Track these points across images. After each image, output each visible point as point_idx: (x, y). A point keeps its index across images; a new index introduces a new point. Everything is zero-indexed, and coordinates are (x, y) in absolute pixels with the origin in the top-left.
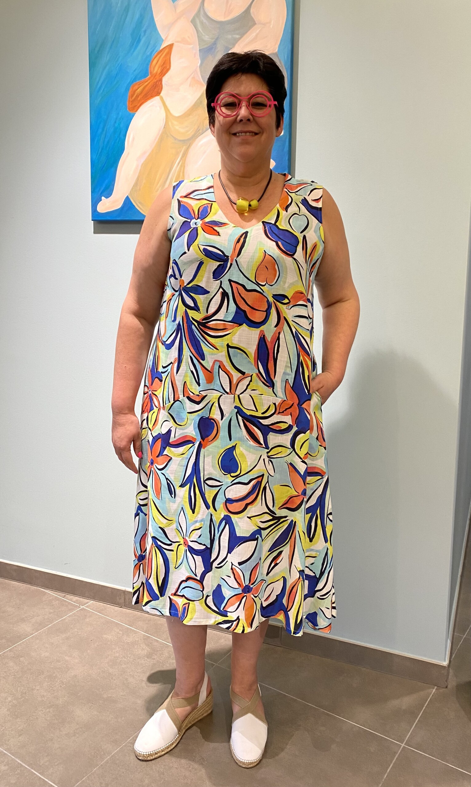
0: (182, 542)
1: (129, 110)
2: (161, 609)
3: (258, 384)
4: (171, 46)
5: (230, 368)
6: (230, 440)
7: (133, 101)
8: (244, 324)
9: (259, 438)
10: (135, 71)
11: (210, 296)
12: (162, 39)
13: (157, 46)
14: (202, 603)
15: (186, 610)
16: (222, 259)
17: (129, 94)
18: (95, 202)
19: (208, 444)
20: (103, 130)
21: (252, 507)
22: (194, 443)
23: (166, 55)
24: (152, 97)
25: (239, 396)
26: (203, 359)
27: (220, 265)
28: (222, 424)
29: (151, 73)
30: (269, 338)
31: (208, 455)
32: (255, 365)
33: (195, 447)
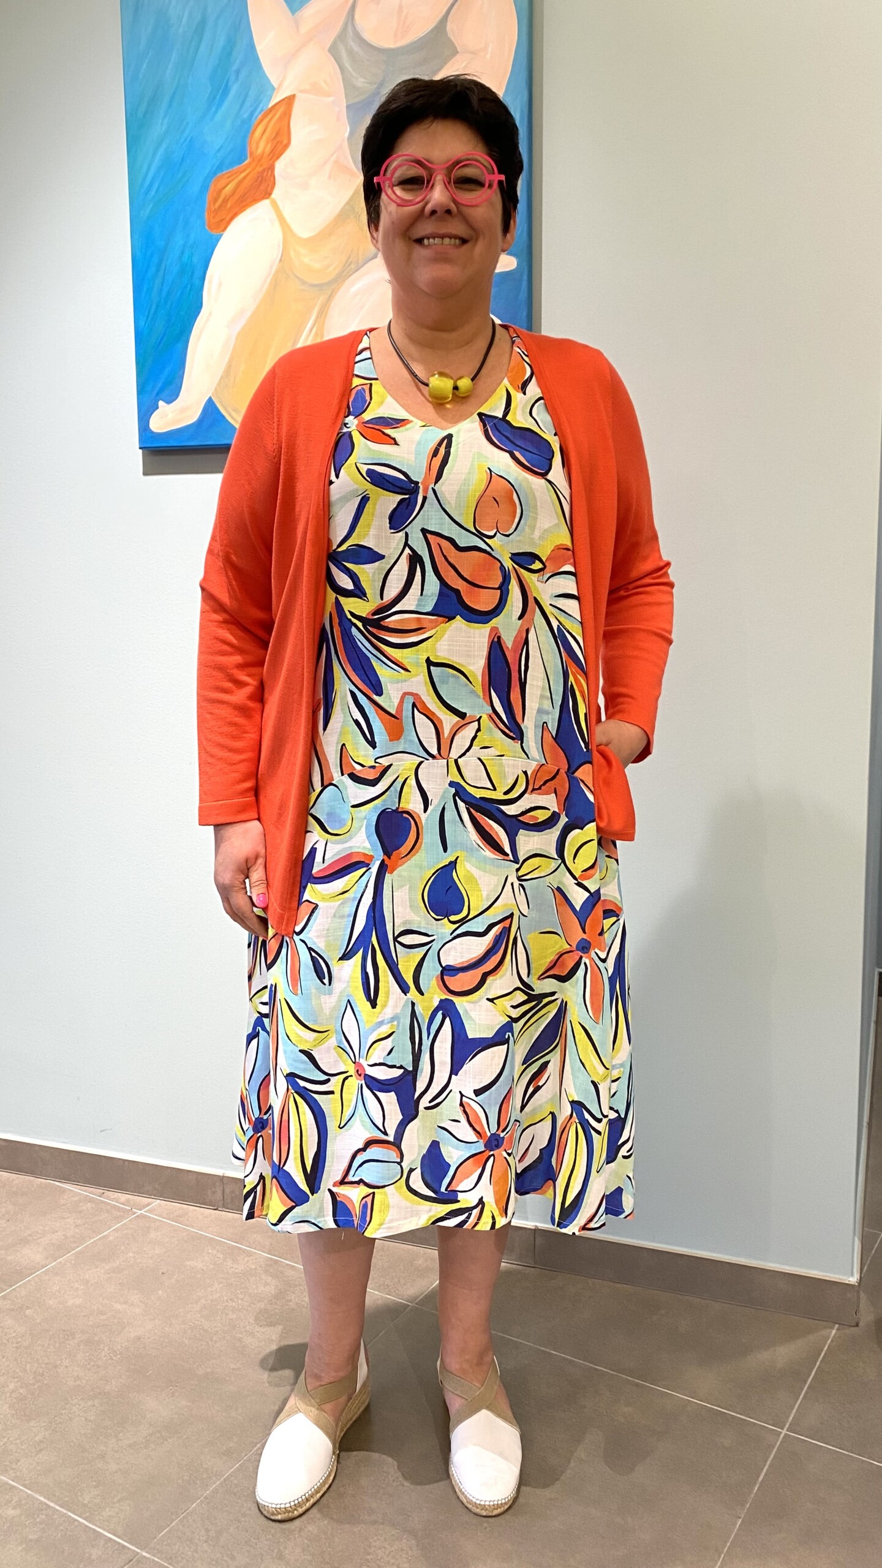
0: (352, 1070)
1: (209, 227)
2: (315, 1219)
3: (493, 735)
4: (290, 100)
5: (434, 705)
6: (445, 850)
7: (216, 211)
8: (458, 617)
9: (501, 841)
10: (219, 150)
11: (384, 565)
12: (273, 87)
13: (262, 100)
14: (401, 1187)
15: (368, 1208)
16: (406, 490)
17: (208, 197)
18: (145, 412)
19: (399, 864)
20: (158, 270)
21: (496, 980)
22: (369, 865)
23: (280, 118)
24: (256, 200)
25: (456, 761)
26: (380, 693)
27: (402, 501)
28: (427, 820)
29: (251, 154)
30: (508, 641)
31: (401, 886)
32: (484, 699)
33: (371, 873)
